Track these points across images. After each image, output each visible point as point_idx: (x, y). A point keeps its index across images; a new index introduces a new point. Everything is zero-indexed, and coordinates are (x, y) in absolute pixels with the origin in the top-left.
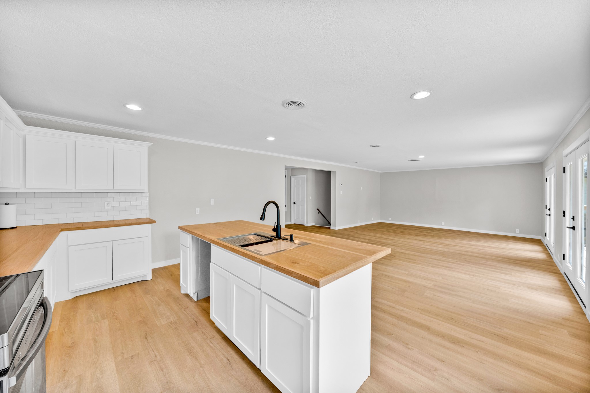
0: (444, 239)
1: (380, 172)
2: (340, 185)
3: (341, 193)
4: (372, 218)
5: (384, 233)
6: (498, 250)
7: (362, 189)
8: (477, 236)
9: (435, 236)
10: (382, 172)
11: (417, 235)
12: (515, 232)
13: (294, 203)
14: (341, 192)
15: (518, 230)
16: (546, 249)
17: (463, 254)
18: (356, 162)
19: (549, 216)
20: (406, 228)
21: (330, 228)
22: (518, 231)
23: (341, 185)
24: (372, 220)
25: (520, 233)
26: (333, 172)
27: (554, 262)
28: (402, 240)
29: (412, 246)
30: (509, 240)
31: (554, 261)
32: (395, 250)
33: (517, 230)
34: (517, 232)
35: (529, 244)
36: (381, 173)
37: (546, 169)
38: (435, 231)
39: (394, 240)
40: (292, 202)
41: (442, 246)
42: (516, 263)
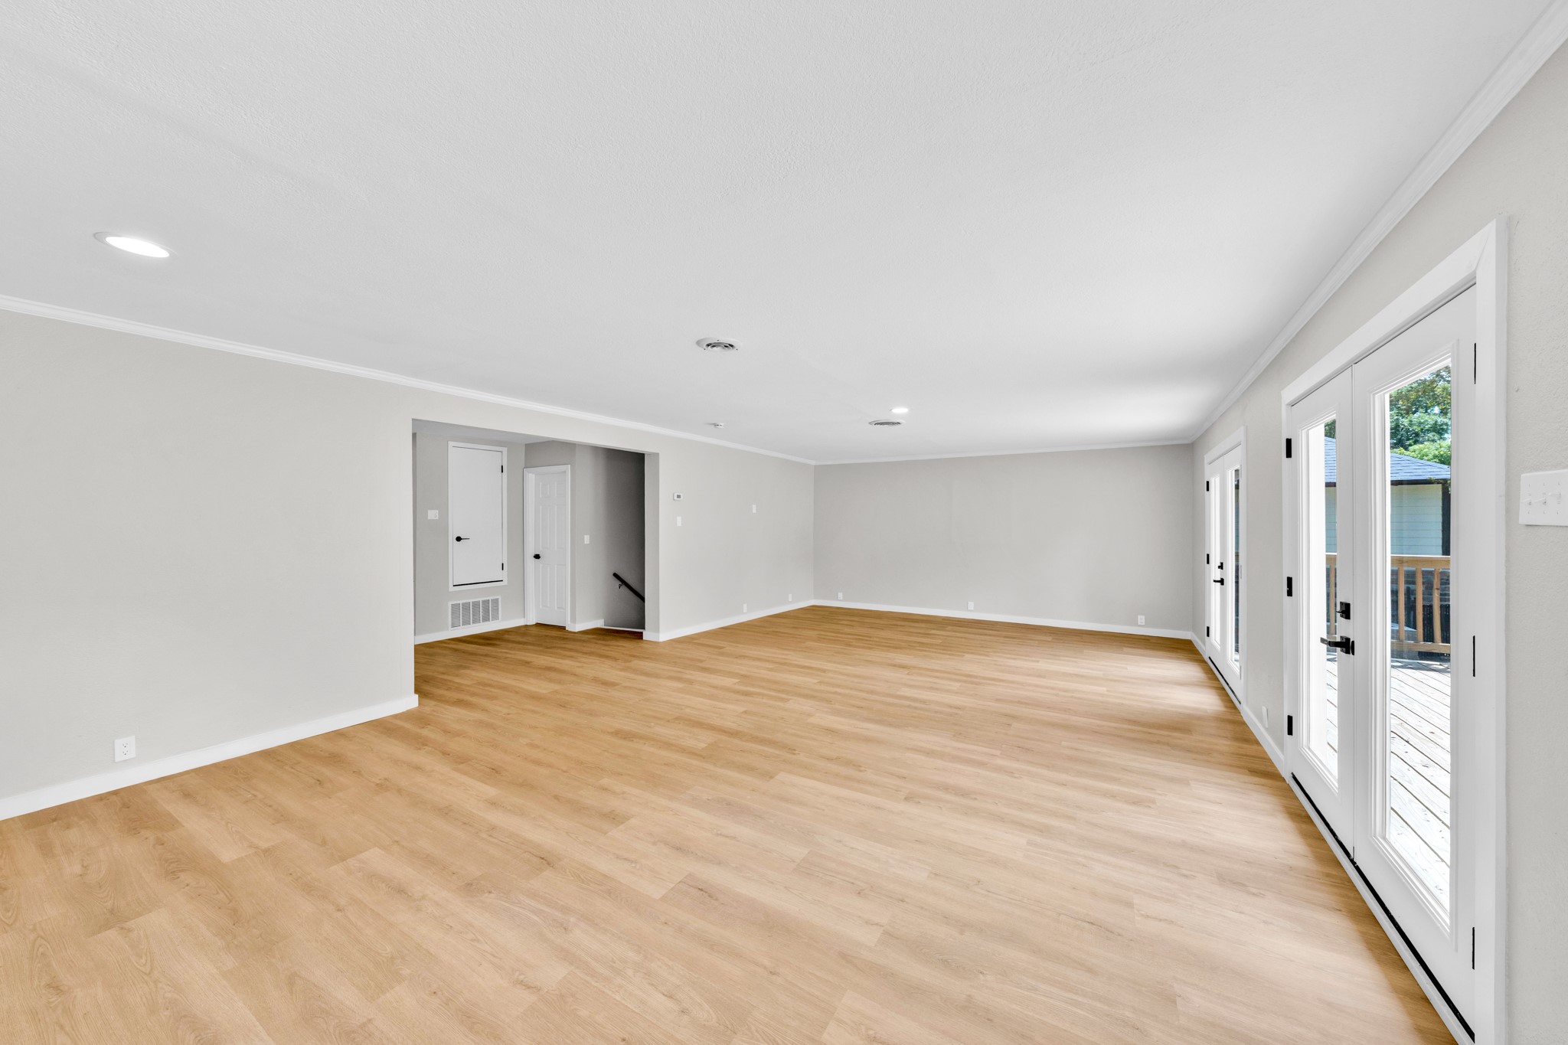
0: (967, 655)
1: (813, 463)
2: (676, 498)
3: (679, 524)
4: (790, 595)
5: (810, 644)
6: (1105, 689)
7: (754, 511)
8: (1049, 639)
9: (946, 648)
10: (818, 463)
11: (896, 648)
12: (1136, 624)
13: (537, 557)
14: (679, 519)
15: (1143, 617)
16: (1213, 676)
17: (1014, 717)
18: (716, 425)
19: (1219, 584)
20: (878, 621)
21: (640, 636)
22: (1141, 619)
23: (679, 496)
24: (790, 600)
25: (1147, 625)
26: (650, 454)
27: (1244, 723)
28: (850, 669)
29: (872, 692)
30: (1126, 650)
31: (1245, 719)
32: (811, 720)
33: (1139, 617)
34: (1139, 624)
35: (1170, 658)
36: (815, 466)
37: (1208, 458)
38: (949, 628)
39: (824, 671)
40: (530, 552)
41: (958, 684)
42: (1158, 742)
